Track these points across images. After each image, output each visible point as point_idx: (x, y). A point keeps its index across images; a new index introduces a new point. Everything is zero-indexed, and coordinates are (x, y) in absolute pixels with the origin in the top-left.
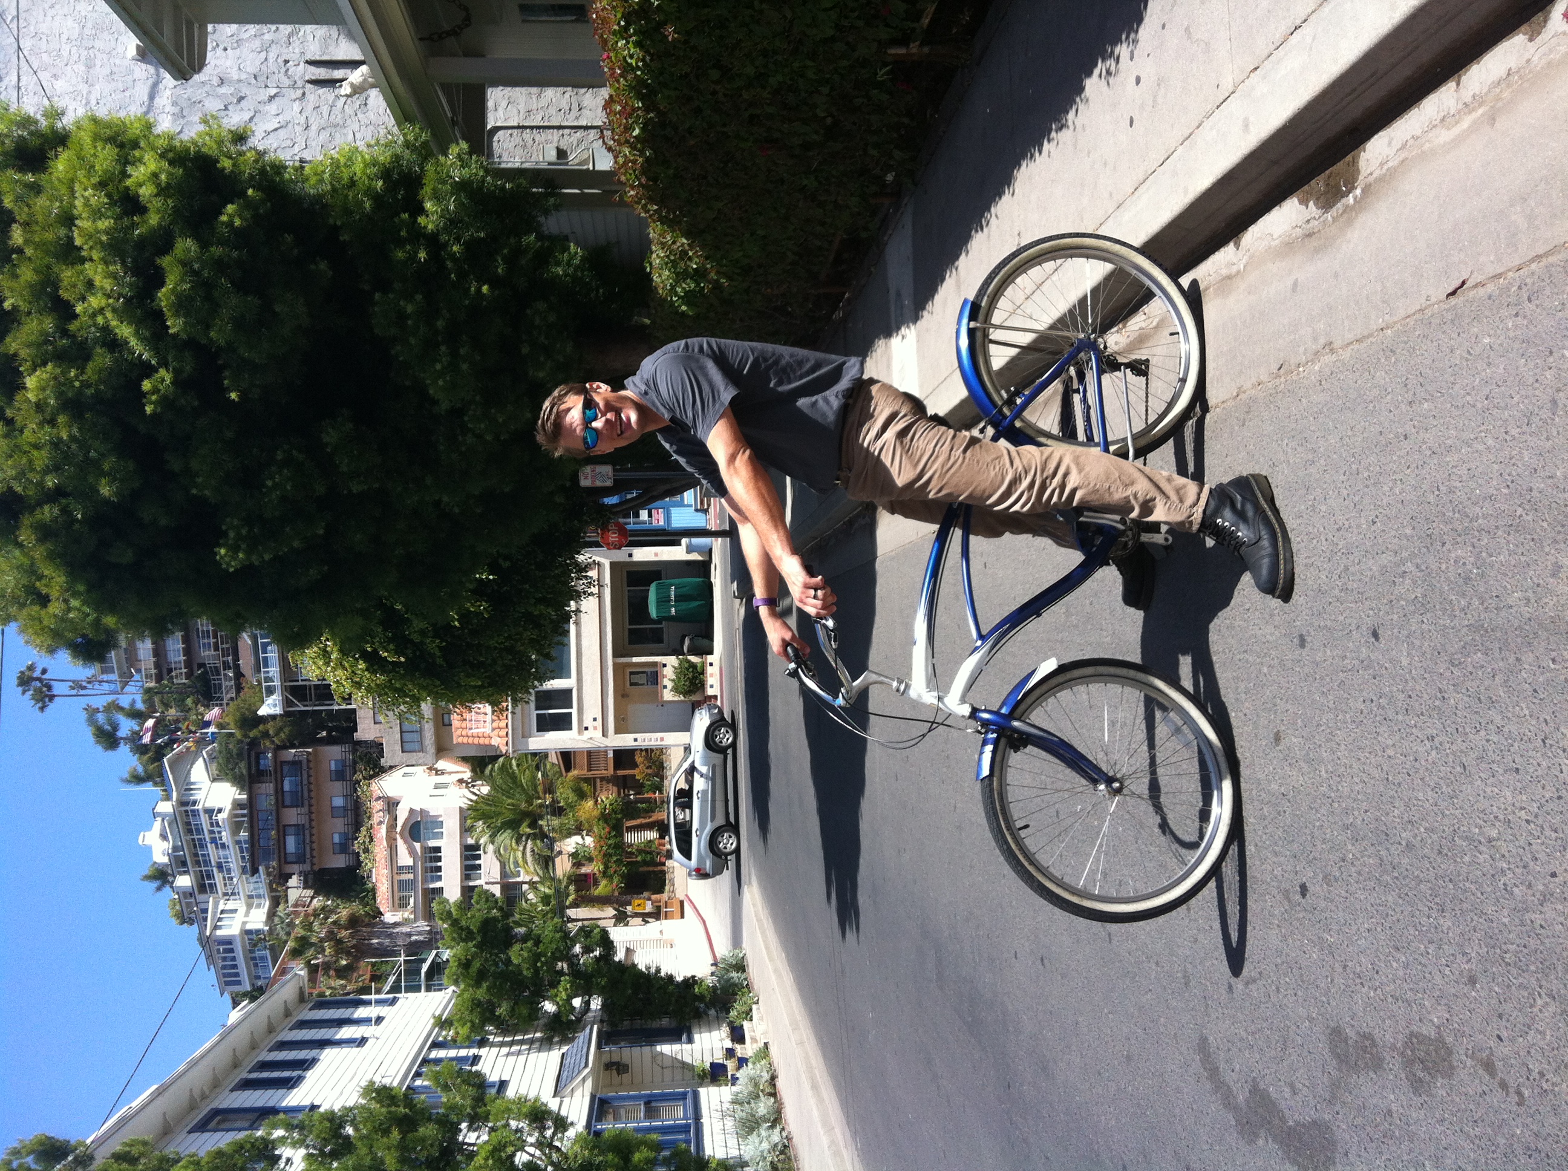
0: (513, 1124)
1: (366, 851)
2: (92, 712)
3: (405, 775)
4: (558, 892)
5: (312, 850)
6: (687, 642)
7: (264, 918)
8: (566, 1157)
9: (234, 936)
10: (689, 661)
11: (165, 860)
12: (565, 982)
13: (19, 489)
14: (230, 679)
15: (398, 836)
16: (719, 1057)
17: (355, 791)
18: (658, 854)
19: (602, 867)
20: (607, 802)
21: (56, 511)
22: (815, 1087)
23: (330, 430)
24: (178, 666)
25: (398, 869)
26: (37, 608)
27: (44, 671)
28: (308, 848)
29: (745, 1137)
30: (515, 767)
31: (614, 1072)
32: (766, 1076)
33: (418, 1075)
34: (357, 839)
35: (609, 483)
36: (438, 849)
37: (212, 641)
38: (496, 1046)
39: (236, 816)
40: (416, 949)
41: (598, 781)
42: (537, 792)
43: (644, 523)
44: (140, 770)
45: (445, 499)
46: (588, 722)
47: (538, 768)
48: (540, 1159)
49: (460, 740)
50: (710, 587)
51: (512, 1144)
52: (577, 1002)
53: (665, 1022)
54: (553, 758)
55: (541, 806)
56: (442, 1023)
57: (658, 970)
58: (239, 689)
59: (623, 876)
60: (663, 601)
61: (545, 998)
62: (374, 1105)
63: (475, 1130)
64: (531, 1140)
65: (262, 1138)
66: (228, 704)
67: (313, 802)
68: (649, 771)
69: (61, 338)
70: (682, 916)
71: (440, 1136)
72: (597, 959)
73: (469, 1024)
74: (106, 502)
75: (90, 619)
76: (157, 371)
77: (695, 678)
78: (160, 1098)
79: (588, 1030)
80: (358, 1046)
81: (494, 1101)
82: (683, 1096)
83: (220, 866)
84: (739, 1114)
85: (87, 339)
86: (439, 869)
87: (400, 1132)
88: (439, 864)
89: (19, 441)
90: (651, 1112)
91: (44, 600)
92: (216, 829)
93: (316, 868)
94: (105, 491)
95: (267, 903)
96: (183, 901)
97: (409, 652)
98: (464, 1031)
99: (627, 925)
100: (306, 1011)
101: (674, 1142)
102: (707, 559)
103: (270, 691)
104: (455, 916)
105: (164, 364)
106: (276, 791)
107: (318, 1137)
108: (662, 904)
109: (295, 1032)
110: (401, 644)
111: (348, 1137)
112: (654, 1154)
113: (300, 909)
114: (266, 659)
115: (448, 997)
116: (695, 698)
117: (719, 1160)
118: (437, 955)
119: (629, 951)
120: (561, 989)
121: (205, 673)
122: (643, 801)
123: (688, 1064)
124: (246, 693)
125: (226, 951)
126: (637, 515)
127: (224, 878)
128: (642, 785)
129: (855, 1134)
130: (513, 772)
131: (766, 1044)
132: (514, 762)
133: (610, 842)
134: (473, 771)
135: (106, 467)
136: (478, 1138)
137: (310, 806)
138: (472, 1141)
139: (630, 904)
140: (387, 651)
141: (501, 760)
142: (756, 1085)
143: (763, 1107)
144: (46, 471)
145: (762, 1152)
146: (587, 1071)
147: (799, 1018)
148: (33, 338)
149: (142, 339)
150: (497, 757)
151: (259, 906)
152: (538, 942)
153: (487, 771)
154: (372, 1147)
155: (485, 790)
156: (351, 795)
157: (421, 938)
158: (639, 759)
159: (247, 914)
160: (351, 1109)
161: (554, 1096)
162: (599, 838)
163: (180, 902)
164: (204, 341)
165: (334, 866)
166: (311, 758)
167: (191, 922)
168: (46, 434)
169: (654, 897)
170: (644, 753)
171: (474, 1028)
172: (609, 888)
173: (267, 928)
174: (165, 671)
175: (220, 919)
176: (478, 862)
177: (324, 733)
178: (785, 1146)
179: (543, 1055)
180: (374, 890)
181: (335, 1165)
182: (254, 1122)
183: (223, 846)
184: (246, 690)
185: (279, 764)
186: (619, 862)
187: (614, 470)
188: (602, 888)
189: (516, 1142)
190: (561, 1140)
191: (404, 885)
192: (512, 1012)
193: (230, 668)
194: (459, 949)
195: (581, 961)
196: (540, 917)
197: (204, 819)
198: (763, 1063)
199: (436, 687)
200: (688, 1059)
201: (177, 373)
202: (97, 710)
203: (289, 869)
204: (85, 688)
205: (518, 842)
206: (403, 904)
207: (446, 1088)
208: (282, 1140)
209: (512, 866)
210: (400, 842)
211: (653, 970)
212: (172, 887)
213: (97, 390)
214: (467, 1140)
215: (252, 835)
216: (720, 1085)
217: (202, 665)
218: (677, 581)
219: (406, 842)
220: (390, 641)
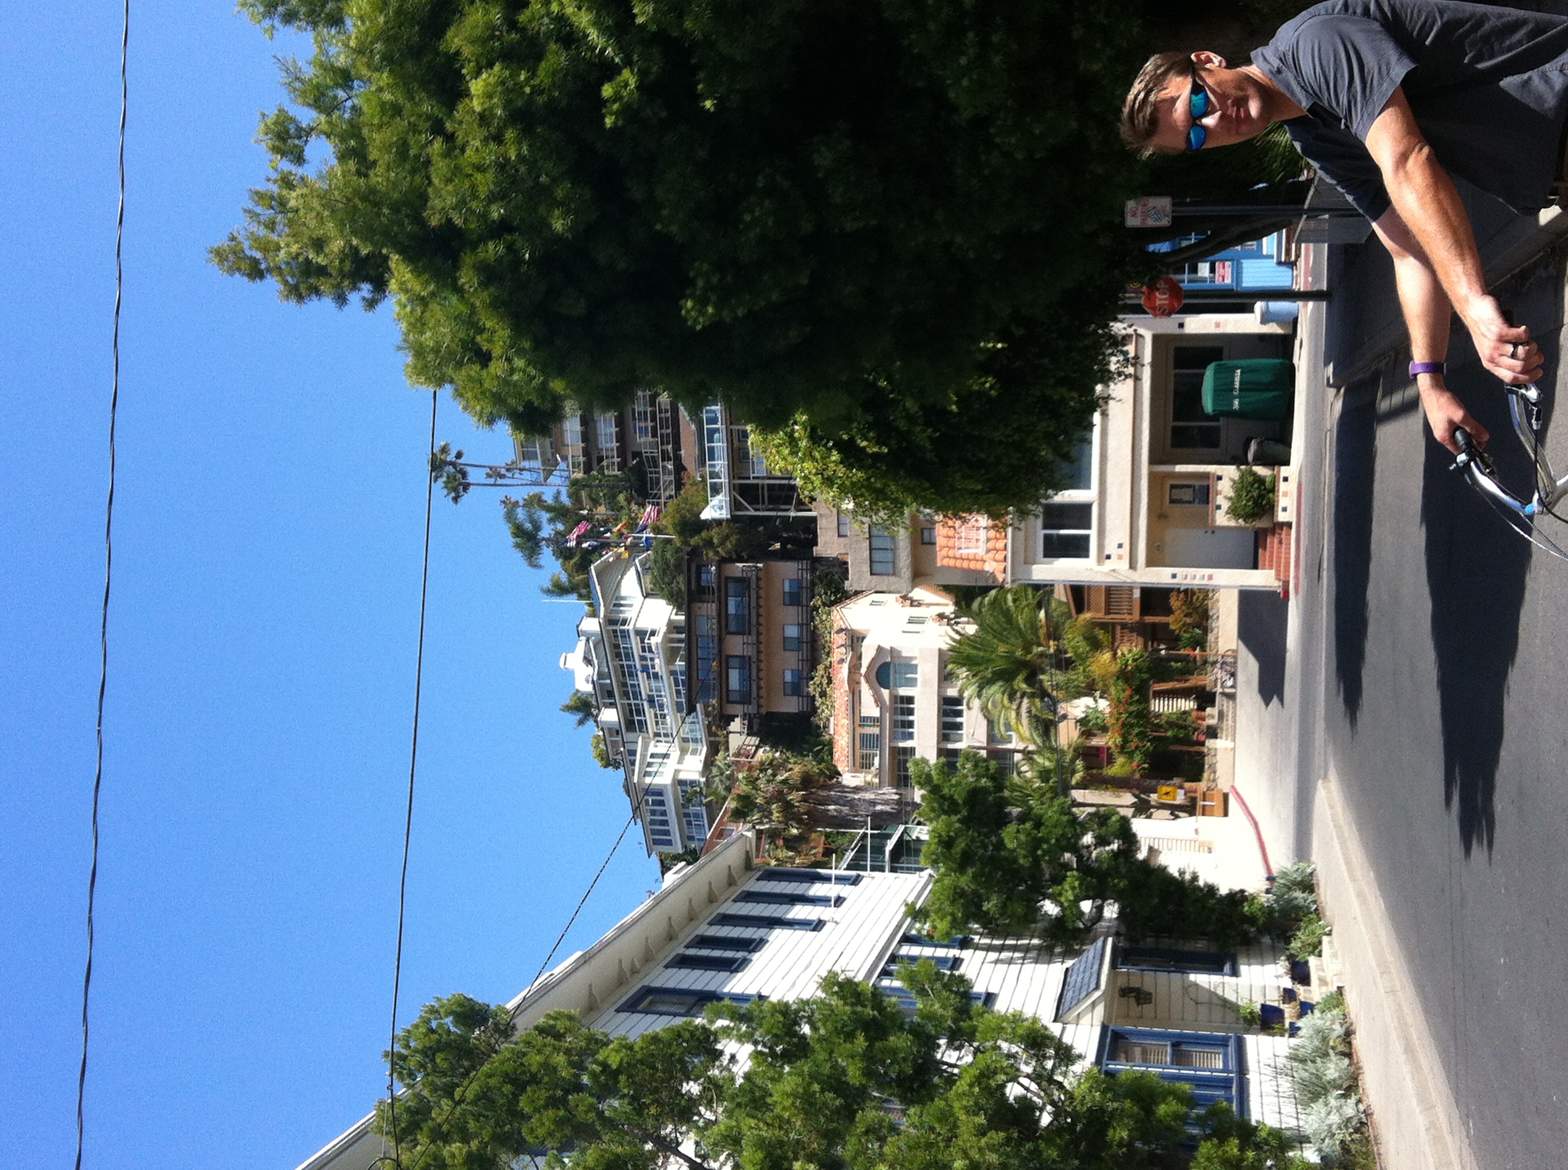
0: (1005, 1046)
1: (823, 694)
2: (510, 507)
3: (874, 603)
4: (1059, 764)
5: (759, 688)
6: (1253, 447)
7: (700, 767)
8: (1070, 1096)
9: (665, 786)
10: (1254, 474)
11: (588, 688)
12: (1072, 879)
13: (458, 221)
14: (670, 474)
15: (863, 680)
16: (1273, 999)
17: (813, 619)
18: (1196, 729)
19: (1119, 740)
20: (1129, 656)
21: (501, 249)
22: (1409, 1050)
23: (823, 149)
24: (610, 453)
25: (859, 720)
26: (477, 367)
27: (459, 455)
28: (754, 688)
29: (1306, 1104)
30: (1010, 603)
31: (1133, 1001)
32: (1339, 1030)
33: (885, 973)
34: (812, 678)
35: (1165, 222)
36: (910, 700)
37: (650, 424)
38: (982, 949)
39: (672, 641)
40: (882, 821)
41: (1118, 628)
42: (1038, 637)
43: (1204, 280)
44: (564, 578)
45: (959, 239)
46: (1110, 548)
47: (1039, 606)
48: (1039, 1097)
49: (946, 562)
50: (1291, 371)
51: (1003, 1070)
52: (1086, 906)
53: (1201, 945)
54: (1060, 595)
55: (1042, 655)
56: (916, 913)
57: (1195, 878)
58: (679, 485)
59: (1146, 754)
60: (1223, 390)
61: (1046, 896)
62: (834, 1001)
63: (956, 1049)
64: (1027, 1069)
65: (703, 1027)
66: (665, 503)
67: (762, 629)
68: (1189, 620)
69: (509, 32)
70: (1226, 814)
71: (915, 1050)
72: (1115, 855)
73: (949, 918)
74: (558, 239)
75: (535, 383)
76: (620, 73)
77: (1261, 496)
78: (586, 968)
79: (1100, 943)
80: (814, 930)
81: (981, 1015)
82: (1223, 1043)
83: (651, 701)
84: (1301, 1074)
85: (538, 32)
86: (911, 724)
87: (867, 1039)
88: (911, 718)
89: (461, 161)
90: (1180, 1057)
91: (484, 359)
92: (648, 655)
93: (763, 711)
94: (558, 225)
95: (705, 749)
96: (608, 739)
97: (893, 442)
98: (943, 925)
99: (1149, 817)
100: (753, 880)
101: (1212, 1098)
102: (1289, 331)
103: (716, 490)
104: (935, 781)
105: (628, 62)
106: (719, 614)
107: (768, 1032)
108: (1199, 795)
109: (739, 904)
110: (883, 431)
111: (804, 1037)
112: (1184, 1109)
113: (743, 759)
114: (712, 450)
115: (924, 880)
116: (1262, 524)
117: (1271, 1129)
118: (905, 831)
119: (1151, 849)
120: (1067, 887)
121: (640, 464)
122: (1178, 659)
123: (1231, 1003)
124: (687, 491)
125: (654, 803)
126: (1194, 270)
127: (656, 716)
128: (1178, 638)
129: (1466, 1117)
130: (1008, 610)
131: (1340, 988)
132: (1010, 597)
133: (1132, 708)
134: (957, 604)
135: (559, 193)
136: (959, 1059)
137: (759, 634)
138: (952, 1061)
139: (1155, 792)
140: (866, 439)
141: (993, 593)
142: (1325, 1039)
143: (1333, 1069)
144: (492, 199)
145: (1330, 1126)
146: (1097, 994)
147: (1390, 958)
148: (478, 32)
149: (604, 30)
150: (988, 589)
151: (695, 752)
152: (1038, 824)
153: (975, 605)
154: (831, 1052)
155: (971, 629)
156: (808, 625)
157: (887, 808)
158: (1175, 603)
159: (680, 761)
160: (807, 1002)
161: (1055, 1021)
162: (1117, 703)
163: (605, 739)
164: (675, 34)
165: (785, 710)
166: (761, 575)
167: (616, 765)
168: (490, 154)
169: (1187, 785)
170: (1182, 595)
171: (955, 923)
172: (1127, 769)
173: (703, 780)
174: (595, 462)
175: (650, 765)
176: (959, 720)
177: (778, 546)
178: (1362, 1123)
179: (1041, 968)
180: (830, 744)
181: (787, 1069)
182: (691, 1009)
183: (656, 676)
184: (688, 486)
185: (724, 580)
186: (1142, 735)
187: (1174, 205)
188: (1119, 767)
189: (1008, 1070)
190: (1065, 1074)
191: (868, 741)
192: (1003, 908)
193: (669, 459)
194: (940, 824)
195: (1094, 855)
196: (1037, 796)
197: (635, 643)
198: (1335, 1012)
199: (924, 490)
200: (1231, 996)
201: (643, 75)
202: (516, 504)
203: (732, 709)
204: (502, 476)
205: (1011, 698)
206: (864, 764)
207: (922, 992)
208: (726, 1031)
209: (1002, 728)
210: (865, 688)
211: (1188, 877)
212: (596, 721)
213: (551, 99)
214: (945, 1059)
215: (689, 666)
216: (1273, 1035)
217: (637, 454)
218: (1244, 362)
219: (871, 687)
220: (871, 426)
